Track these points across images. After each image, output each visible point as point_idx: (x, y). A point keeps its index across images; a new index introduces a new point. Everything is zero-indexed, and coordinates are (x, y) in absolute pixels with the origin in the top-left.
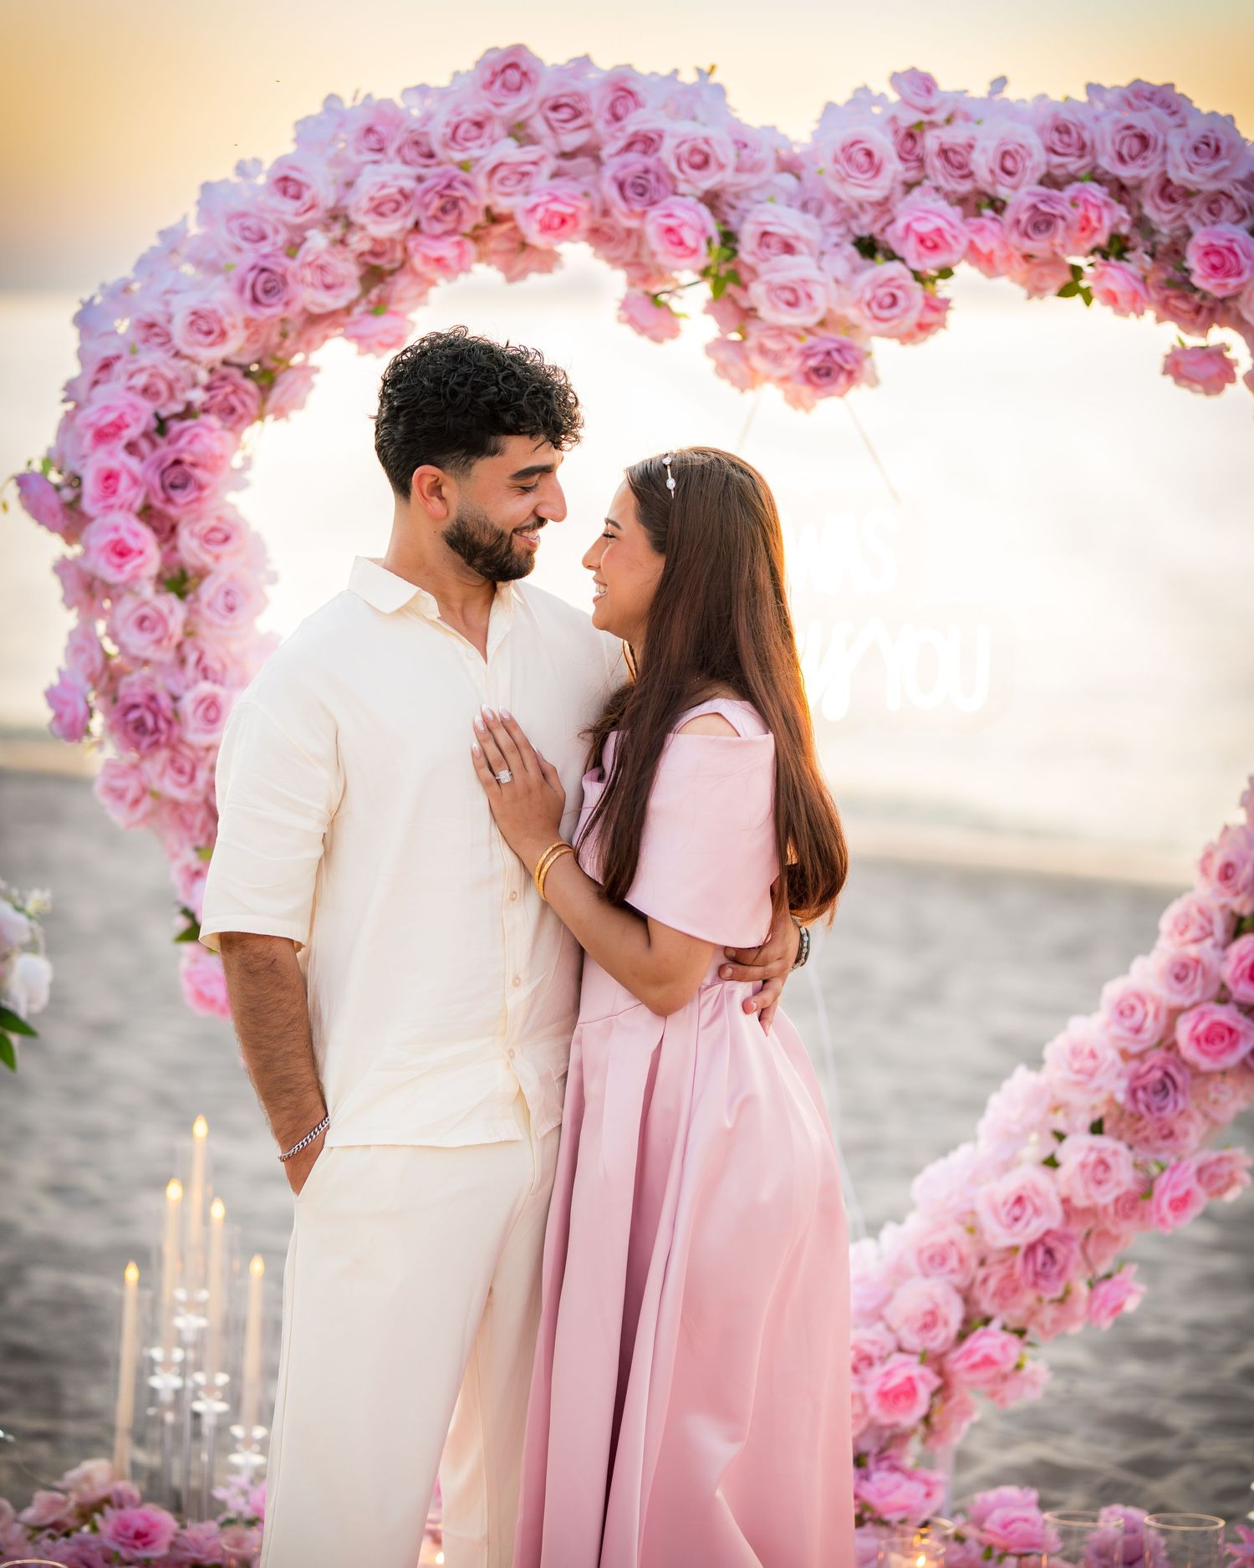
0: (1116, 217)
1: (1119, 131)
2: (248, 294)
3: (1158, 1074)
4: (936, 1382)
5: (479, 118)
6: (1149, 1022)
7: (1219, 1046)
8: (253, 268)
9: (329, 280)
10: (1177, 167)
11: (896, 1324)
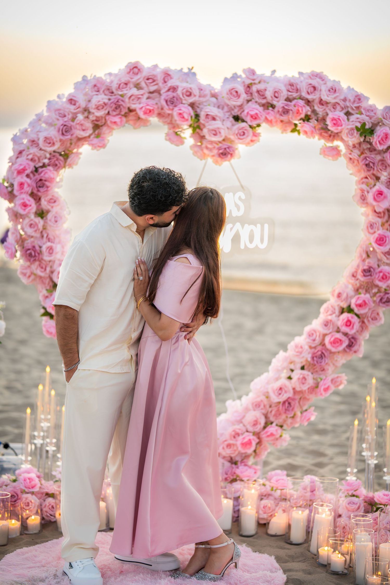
0: (307, 110)
1: (307, 85)
2: (61, 132)
3: (320, 353)
4: (257, 440)
5: (126, 82)
6: (317, 338)
7: (337, 345)
8: (62, 125)
9: (84, 128)
10: (324, 95)
11: (246, 423)
